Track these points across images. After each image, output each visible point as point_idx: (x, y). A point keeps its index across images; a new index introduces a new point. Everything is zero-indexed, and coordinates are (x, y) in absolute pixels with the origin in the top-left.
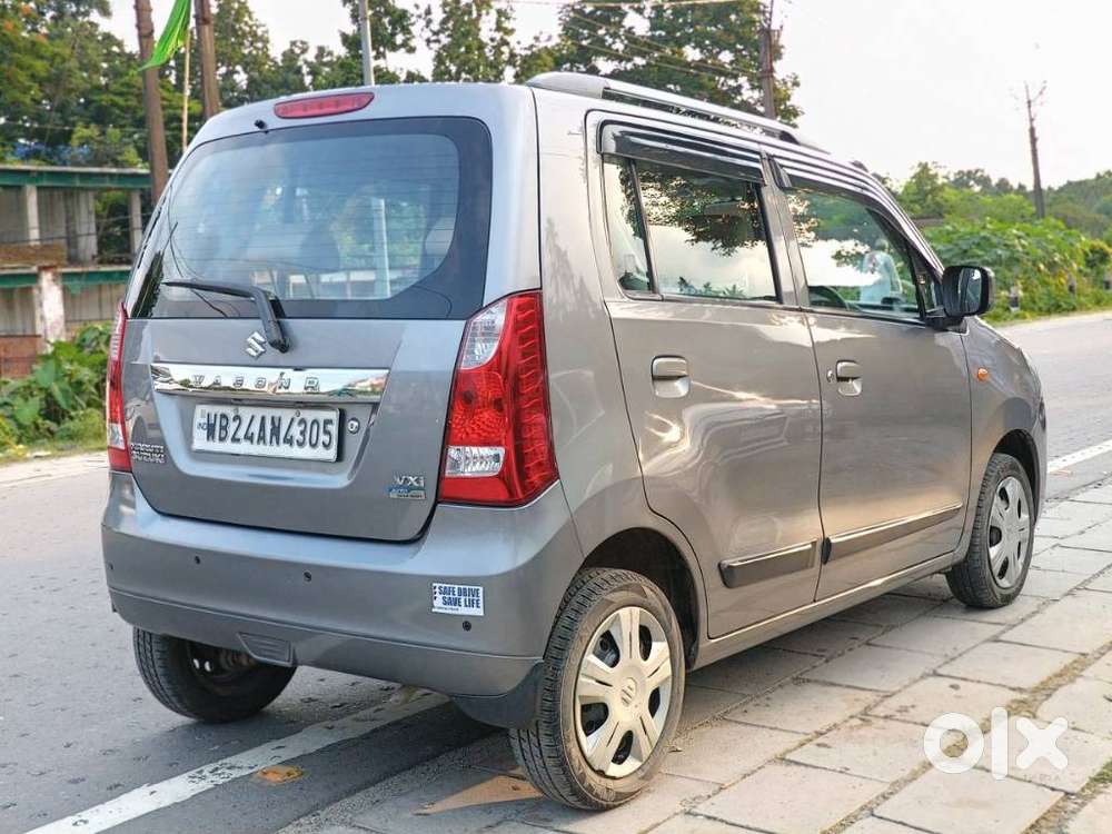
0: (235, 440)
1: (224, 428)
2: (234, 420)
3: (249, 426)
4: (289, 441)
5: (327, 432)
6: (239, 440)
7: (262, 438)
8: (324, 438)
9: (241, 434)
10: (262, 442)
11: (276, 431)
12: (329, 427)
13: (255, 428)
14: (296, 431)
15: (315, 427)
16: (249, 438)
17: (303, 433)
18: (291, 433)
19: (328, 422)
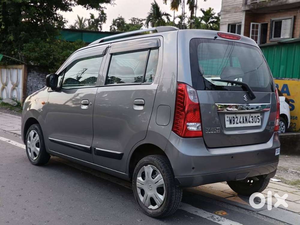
0: (237, 123)
1: (234, 120)
2: (236, 118)
3: (240, 119)
4: (250, 122)
5: (258, 119)
6: (238, 123)
7: (243, 122)
8: (258, 120)
9: (238, 122)
10: (243, 123)
11: (246, 120)
12: (258, 118)
13: (242, 120)
14: (251, 119)
15: (255, 118)
16: (240, 122)
17: (253, 120)
18: (250, 120)
19: (258, 116)
